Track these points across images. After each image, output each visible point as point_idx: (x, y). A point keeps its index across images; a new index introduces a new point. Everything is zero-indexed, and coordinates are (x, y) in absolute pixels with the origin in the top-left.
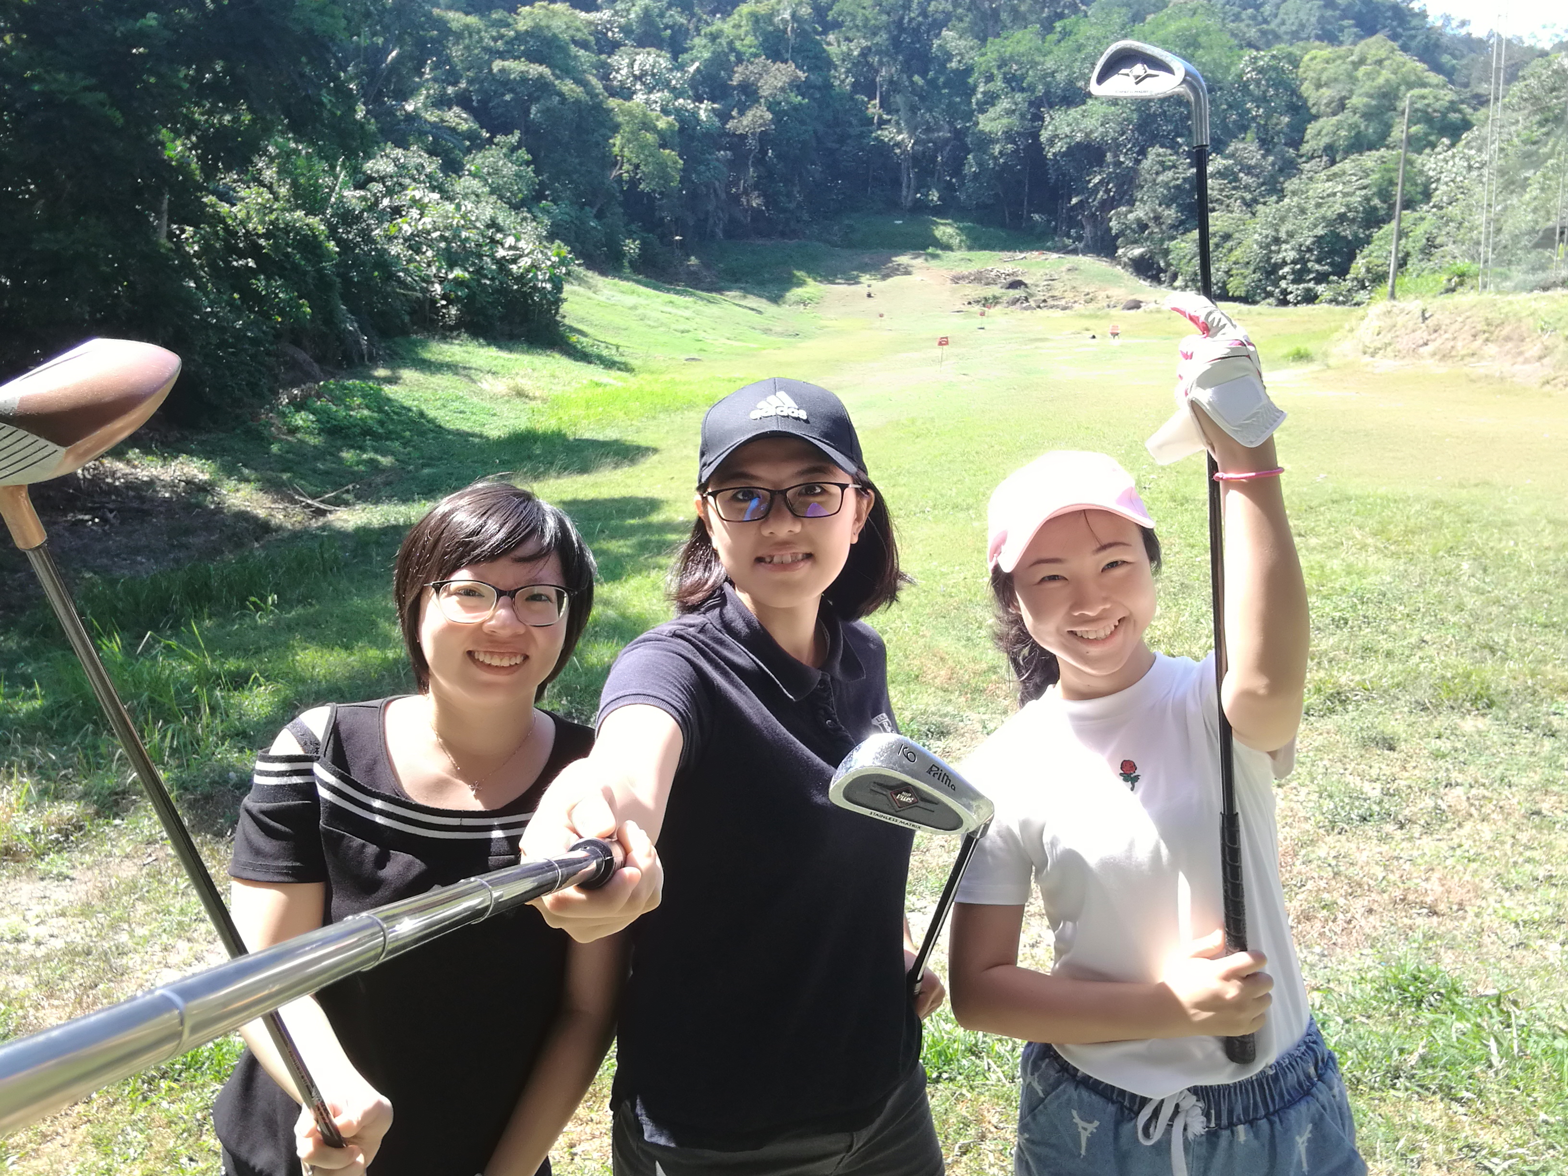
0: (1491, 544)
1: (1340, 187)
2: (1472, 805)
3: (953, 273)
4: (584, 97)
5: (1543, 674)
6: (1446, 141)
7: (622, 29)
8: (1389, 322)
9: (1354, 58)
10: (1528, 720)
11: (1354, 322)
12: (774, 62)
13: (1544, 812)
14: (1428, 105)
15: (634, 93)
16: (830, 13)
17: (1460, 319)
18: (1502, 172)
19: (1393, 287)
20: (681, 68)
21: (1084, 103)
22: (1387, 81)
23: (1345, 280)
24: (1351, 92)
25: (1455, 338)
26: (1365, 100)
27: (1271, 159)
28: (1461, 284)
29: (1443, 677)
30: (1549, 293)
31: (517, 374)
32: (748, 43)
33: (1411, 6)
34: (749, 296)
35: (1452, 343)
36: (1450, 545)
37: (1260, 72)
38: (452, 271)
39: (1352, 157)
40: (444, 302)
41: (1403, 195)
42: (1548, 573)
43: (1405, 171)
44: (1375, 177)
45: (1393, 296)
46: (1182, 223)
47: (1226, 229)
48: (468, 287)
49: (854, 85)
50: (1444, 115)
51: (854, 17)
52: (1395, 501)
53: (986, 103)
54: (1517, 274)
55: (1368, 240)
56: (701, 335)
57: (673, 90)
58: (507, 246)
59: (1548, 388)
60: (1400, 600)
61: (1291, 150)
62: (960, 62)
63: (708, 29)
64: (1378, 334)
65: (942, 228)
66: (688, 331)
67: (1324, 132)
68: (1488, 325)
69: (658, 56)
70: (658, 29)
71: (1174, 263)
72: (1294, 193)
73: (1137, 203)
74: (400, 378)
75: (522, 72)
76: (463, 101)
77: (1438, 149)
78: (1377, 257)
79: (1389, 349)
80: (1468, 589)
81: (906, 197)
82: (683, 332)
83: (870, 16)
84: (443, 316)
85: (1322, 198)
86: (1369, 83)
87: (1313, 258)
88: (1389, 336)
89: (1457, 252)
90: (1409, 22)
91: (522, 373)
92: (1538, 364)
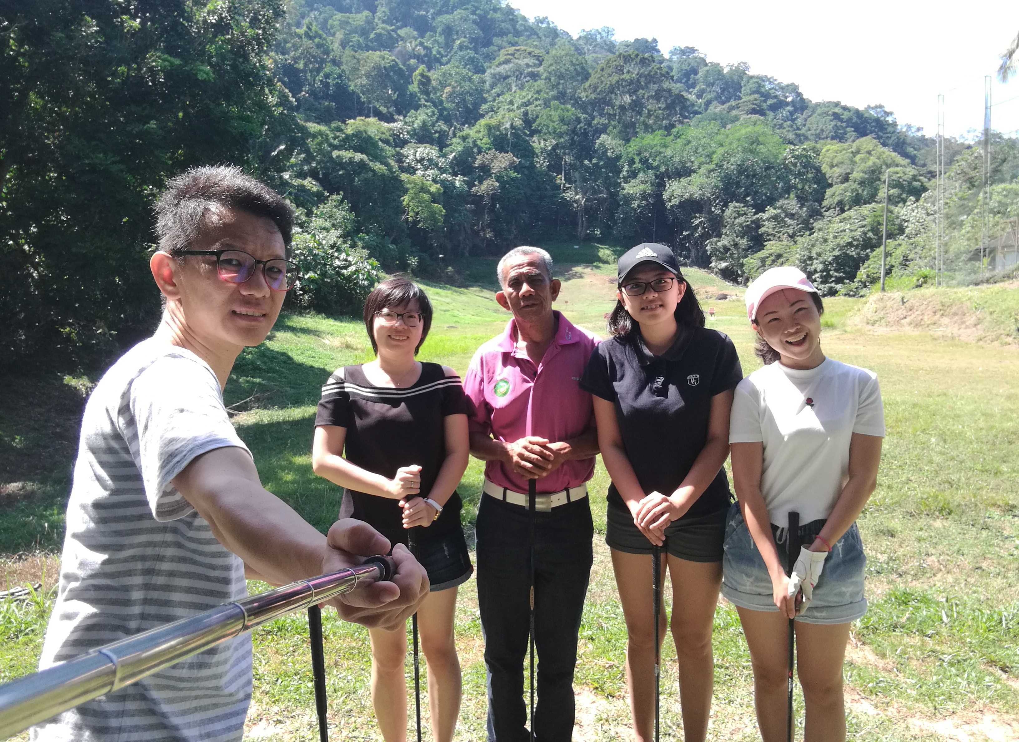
0: (948, 427)
1: (848, 226)
2: (941, 564)
3: (611, 277)
4: (386, 172)
5: (981, 496)
6: (912, 198)
7: (408, 133)
8: (882, 305)
9: (854, 149)
10: (972, 521)
11: (860, 306)
12: (500, 152)
13: (984, 568)
14: (900, 177)
15: (417, 169)
16: (534, 125)
17: (925, 303)
18: (947, 216)
19: (883, 284)
20: (444, 156)
21: (690, 176)
22: (874, 163)
23: (853, 282)
24: (852, 170)
25: (922, 314)
26: (861, 174)
27: (805, 209)
28: (925, 282)
29: (922, 498)
30: (979, 287)
31: (346, 335)
32: (484, 142)
33: (887, 119)
34: (485, 290)
35: (921, 317)
36: (923, 428)
37: (796, 158)
38: (307, 273)
39: (855, 208)
40: (301, 292)
41: (886, 231)
42: (982, 442)
43: (887, 217)
44: (869, 220)
45: (883, 289)
46: (750, 247)
47: (778, 252)
48: (316, 283)
49: (548, 167)
50: (910, 183)
51: (548, 127)
52: (890, 404)
53: (629, 177)
54: (959, 276)
55: (867, 257)
56: (456, 313)
57: (440, 169)
58: (341, 258)
59: (981, 343)
60: (895, 458)
61: (816, 204)
62: (613, 153)
63: (461, 134)
64: (876, 312)
65: (602, 250)
66: (448, 311)
67: (836, 194)
68: (943, 306)
69: (431, 149)
70: (431, 133)
71: (747, 271)
72: (820, 230)
73: (723, 236)
74: (275, 337)
75: (350, 158)
76: (314, 174)
77: (908, 203)
78: (873, 268)
79: (882, 321)
80: (936, 452)
81: (581, 233)
82: (445, 311)
83: (557, 127)
84: (301, 301)
85: (838, 233)
86: (863, 165)
87: (833, 269)
88: (882, 313)
89: (922, 264)
90: (886, 129)
91: (349, 334)
92: (974, 329)
